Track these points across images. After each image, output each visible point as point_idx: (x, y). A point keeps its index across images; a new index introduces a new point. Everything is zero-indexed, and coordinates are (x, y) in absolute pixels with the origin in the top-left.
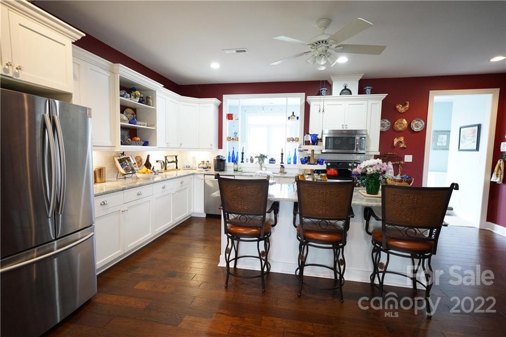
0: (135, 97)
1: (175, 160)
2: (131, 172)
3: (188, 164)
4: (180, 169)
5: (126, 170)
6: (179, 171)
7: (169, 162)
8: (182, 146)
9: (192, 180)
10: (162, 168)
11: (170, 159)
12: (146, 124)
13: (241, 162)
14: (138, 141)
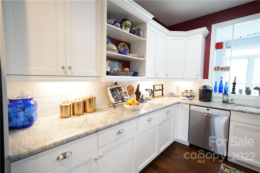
0: (126, 26)
1: (161, 89)
2: (120, 101)
3: (172, 92)
4: (165, 96)
5: (117, 99)
6: (164, 98)
7: (156, 90)
8: (168, 77)
9: (177, 108)
10: (150, 96)
11: (157, 88)
12: (136, 55)
13: (232, 93)
14: (127, 71)
